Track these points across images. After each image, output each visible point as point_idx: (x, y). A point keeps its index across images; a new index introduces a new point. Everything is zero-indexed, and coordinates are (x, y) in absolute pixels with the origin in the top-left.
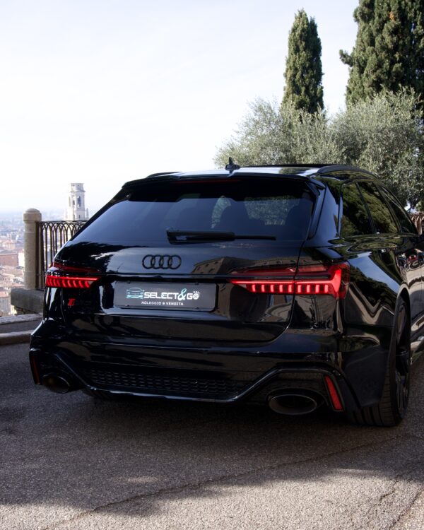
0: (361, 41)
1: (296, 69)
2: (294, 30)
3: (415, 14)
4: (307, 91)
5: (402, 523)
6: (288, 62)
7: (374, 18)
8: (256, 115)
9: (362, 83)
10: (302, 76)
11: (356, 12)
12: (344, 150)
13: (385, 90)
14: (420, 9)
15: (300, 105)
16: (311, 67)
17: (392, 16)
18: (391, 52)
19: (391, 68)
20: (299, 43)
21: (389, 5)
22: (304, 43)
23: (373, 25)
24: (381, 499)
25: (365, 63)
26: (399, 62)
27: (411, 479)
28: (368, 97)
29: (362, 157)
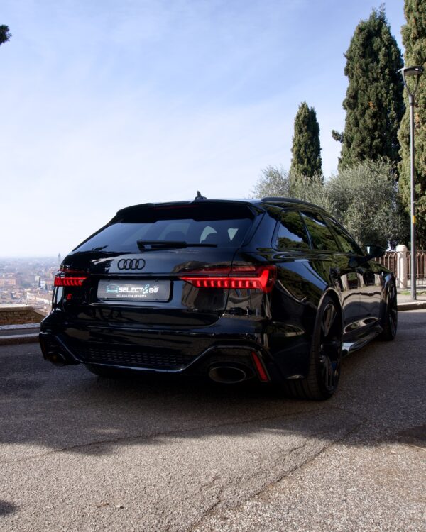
0: (348, 125)
1: (300, 146)
2: (298, 117)
3: (390, 102)
4: (309, 162)
5: (302, 469)
6: (294, 140)
7: (358, 107)
9: (350, 154)
10: (305, 151)
11: (344, 102)
12: (335, 203)
13: (367, 160)
14: (393, 99)
15: (305, 172)
16: (312, 144)
17: (371, 105)
18: (371, 131)
19: (371, 143)
20: (302, 127)
21: (369, 97)
22: (306, 127)
23: (357, 112)
24: (292, 451)
25: (352, 139)
26: (378, 138)
27: (322, 438)
28: (354, 165)
29: (350, 209)
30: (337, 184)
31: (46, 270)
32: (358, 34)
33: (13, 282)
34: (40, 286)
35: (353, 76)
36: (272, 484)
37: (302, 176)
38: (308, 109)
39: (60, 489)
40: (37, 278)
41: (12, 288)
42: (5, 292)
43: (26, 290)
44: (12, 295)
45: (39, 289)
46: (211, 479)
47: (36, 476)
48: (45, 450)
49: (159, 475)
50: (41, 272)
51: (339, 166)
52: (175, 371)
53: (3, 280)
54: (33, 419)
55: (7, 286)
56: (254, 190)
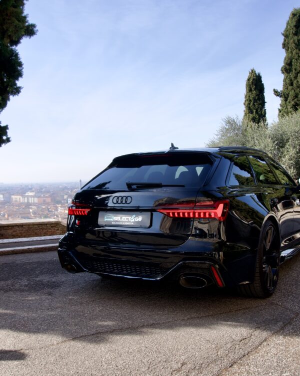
0: (285, 84)
1: (250, 101)
2: (249, 80)
4: (257, 112)
5: (249, 356)
6: (246, 97)
7: (292, 71)
8: (226, 125)
9: (286, 106)
10: (254, 104)
11: (282, 68)
12: (276, 142)
15: (254, 120)
16: (259, 99)
20: (251, 86)
22: (254, 86)
23: (292, 75)
24: (241, 341)
25: (288, 95)
27: (265, 330)
28: (290, 114)
29: (287, 146)
30: (277, 128)
31: (71, 191)
32: (292, 18)
33: (49, 200)
34: (67, 202)
35: (288, 49)
36: (226, 369)
37: (252, 122)
38: (256, 74)
39: (69, 373)
40: (65, 197)
41: (48, 204)
42: (44, 207)
43: (57, 205)
44: (48, 209)
47: (52, 361)
48: (60, 339)
50: (68, 192)
51: (279, 115)
52: (154, 279)
53: (42, 199)
54: (53, 313)
55: (44, 203)
56: (217, 133)
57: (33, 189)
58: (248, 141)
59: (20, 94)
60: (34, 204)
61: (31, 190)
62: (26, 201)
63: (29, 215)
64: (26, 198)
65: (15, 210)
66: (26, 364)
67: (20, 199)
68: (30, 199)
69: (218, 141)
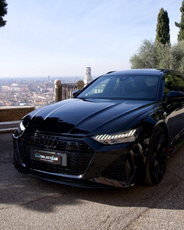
1: (160, 29)
2: (159, 15)
4: (164, 36)
6: (157, 26)
8: (144, 45)
10: (162, 31)
11: (181, 8)
15: (162, 41)
16: (165, 27)
20: (161, 19)
22: (163, 19)
30: (176, 47)
31: (43, 83)
33: (27, 89)
34: (40, 91)
37: (160, 43)
38: (164, 11)
40: (39, 87)
41: (27, 92)
42: (24, 94)
43: (33, 93)
44: (27, 95)
45: (39, 92)
46: (105, 218)
49: (81, 215)
50: (40, 84)
51: (178, 39)
53: (23, 88)
55: (24, 91)
56: (138, 50)
57: (17, 82)
58: (158, 55)
59: (5, 25)
60: (17, 92)
61: (15, 82)
62: (12, 89)
63: (14, 99)
64: (12, 88)
65: (4, 95)
66: (6, 219)
67: (7, 88)
68: (14, 88)
69: (139, 55)
